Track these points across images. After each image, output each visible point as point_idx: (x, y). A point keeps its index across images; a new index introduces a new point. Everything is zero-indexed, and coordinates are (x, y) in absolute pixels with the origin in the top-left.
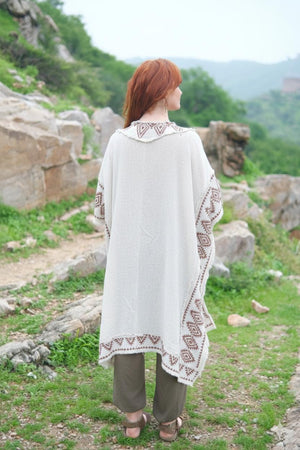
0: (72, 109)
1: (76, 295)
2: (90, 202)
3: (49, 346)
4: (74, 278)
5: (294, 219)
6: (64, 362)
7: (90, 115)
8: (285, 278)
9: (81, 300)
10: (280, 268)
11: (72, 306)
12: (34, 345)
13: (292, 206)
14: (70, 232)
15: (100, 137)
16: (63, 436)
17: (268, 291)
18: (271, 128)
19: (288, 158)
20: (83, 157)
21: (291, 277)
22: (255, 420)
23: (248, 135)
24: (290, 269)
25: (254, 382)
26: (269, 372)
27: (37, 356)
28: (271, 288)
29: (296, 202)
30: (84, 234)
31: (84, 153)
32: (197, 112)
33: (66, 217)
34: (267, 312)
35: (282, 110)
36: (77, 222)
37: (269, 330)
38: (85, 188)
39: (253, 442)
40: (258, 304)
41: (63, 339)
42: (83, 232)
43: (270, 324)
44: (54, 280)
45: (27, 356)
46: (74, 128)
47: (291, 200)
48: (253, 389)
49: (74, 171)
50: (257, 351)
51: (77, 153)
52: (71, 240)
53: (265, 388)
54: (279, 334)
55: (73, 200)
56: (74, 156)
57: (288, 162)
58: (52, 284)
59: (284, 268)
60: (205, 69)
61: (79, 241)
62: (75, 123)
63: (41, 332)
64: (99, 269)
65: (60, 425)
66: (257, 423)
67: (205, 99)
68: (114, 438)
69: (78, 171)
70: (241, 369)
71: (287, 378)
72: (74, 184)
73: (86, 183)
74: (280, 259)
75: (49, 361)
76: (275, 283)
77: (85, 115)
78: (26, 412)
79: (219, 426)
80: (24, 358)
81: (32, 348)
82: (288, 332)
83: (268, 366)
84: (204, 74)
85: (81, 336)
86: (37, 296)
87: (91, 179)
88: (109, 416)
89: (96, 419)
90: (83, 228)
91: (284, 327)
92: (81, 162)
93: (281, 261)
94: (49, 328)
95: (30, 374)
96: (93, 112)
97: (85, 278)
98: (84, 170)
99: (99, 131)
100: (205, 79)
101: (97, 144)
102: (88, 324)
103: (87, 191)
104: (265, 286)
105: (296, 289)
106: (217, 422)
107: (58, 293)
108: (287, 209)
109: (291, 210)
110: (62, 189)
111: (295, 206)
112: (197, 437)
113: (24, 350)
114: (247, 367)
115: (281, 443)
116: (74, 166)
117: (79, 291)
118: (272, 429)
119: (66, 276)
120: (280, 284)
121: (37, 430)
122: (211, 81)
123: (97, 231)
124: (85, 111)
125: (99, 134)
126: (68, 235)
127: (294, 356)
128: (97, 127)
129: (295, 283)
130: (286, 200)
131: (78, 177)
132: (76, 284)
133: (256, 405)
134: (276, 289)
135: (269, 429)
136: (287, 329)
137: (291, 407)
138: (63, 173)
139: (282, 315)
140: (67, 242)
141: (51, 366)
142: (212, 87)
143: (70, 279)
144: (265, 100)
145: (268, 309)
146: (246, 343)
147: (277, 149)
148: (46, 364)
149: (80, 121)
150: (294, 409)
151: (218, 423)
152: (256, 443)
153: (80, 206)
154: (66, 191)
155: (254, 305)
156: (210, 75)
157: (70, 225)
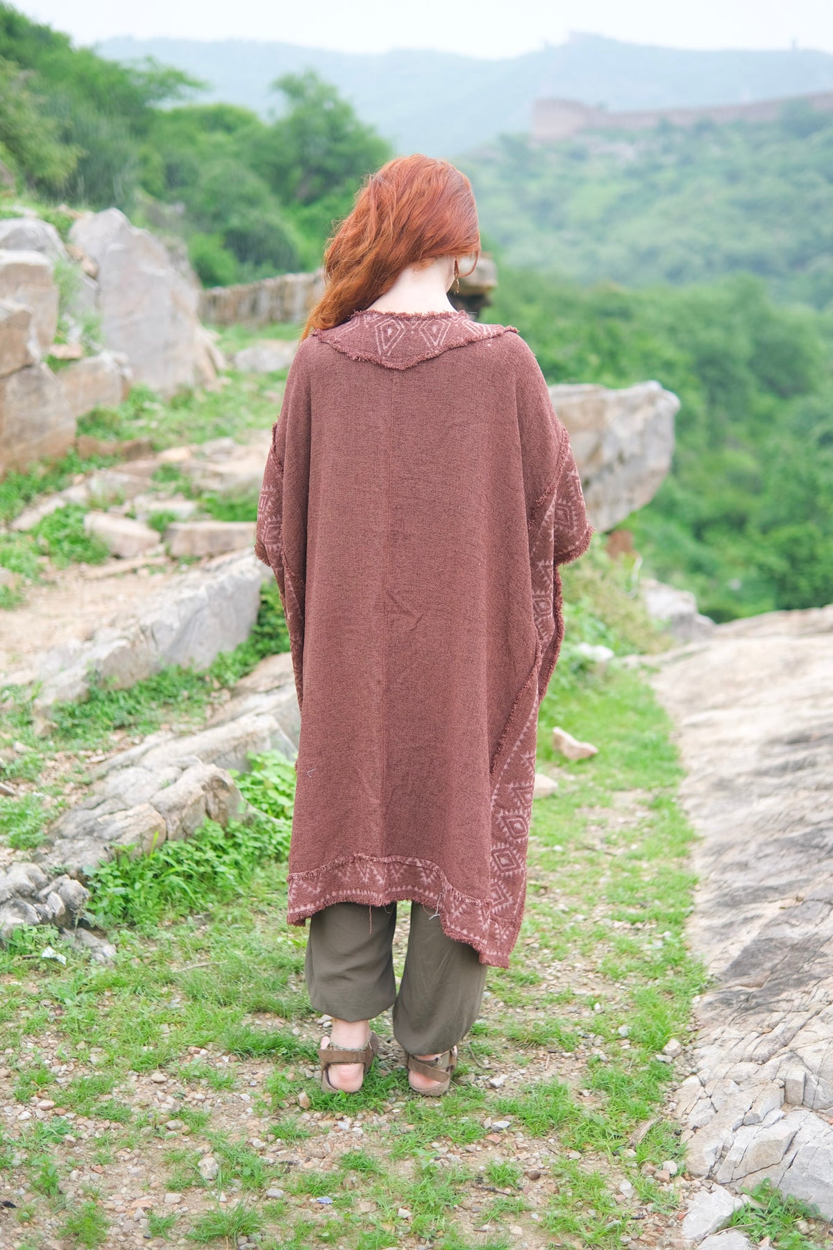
0: (16, 216)
1: (115, 737)
2: (88, 475)
3: (84, 880)
4: (102, 696)
5: (616, 502)
6: (127, 917)
7: (64, 231)
8: (617, 663)
9: (135, 751)
10: (601, 638)
11: (113, 768)
12: (43, 877)
13: (609, 468)
14: (45, 560)
15: (98, 292)
16: (170, 1099)
17: (581, 700)
18: (507, 239)
19: (562, 323)
20: (60, 352)
21: (633, 660)
22: (623, 1030)
23: (490, 281)
24: (624, 639)
25: (601, 937)
26: (632, 911)
27: (56, 905)
28: (588, 692)
29: (621, 459)
30: (84, 567)
31: (59, 341)
32: (309, 201)
33: (27, 520)
34: (591, 757)
35: (534, 188)
36: (61, 534)
37: (606, 804)
38: (71, 438)
39: (629, 1082)
40: (568, 738)
41: (117, 857)
42: (79, 560)
43: (607, 788)
44: (48, 699)
45: (31, 908)
46: (32, 273)
47: (608, 454)
48: (601, 955)
49: (38, 391)
50: (592, 862)
51: (44, 341)
52: (53, 583)
53: (633, 952)
54: (633, 812)
55: (41, 470)
56: (35, 350)
57: (561, 335)
58: (44, 712)
59: (613, 635)
60: (328, 76)
61: (76, 586)
62: (29, 257)
63: (50, 844)
64: (163, 665)
65: (158, 1076)
66: (632, 1038)
67: (330, 163)
68: (302, 1096)
69: (50, 392)
70: (562, 906)
71: (677, 922)
72: (40, 428)
73: (72, 425)
74: (598, 612)
75: (89, 917)
76: (597, 678)
77: (51, 230)
78: (61, 1048)
79: (542, 1052)
80: (25, 912)
81: (40, 886)
82: (655, 806)
83: (626, 896)
84: (328, 93)
85: (160, 847)
86: (11, 746)
87: (82, 413)
88: (276, 1045)
89: (246, 1054)
90: (79, 549)
91: (639, 794)
92: (56, 364)
93: (602, 619)
94: (70, 829)
95: (48, 952)
96: (70, 222)
97: (129, 691)
98: (64, 387)
99: (94, 276)
100: (328, 106)
101: (92, 313)
102: (175, 816)
103: (76, 445)
104: (573, 688)
105: (649, 693)
106: (535, 1043)
107: (67, 734)
108: (599, 477)
109: (608, 478)
110: (7, 443)
111: (618, 469)
112: (497, 1081)
113: (20, 892)
114: (575, 902)
115: (693, 1080)
116: (40, 378)
117: (121, 727)
118: (666, 1048)
119: (80, 689)
120: (607, 679)
121: (102, 1092)
122: (346, 111)
123: (118, 557)
124: (47, 220)
125: (92, 284)
126: (41, 570)
127: (681, 866)
128: (88, 266)
129: (643, 674)
130: (595, 453)
131: (49, 410)
132: (111, 709)
133: (618, 992)
134: (601, 694)
135: (660, 1050)
136: (648, 797)
137: (702, 991)
138: (10, 397)
139: (629, 763)
140: (45, 590)
141: (95, 929)
142: (349, 128)
143: (91, 698)
144: (487, 162)
145: (591, 748)
146: (559, 843)
147: (529, 299)
148: (84, 924)
149: (41, 250)
150: (708, 997)
151: (538, 1044)
152: (637, 1083)
153: (60, 489)
154: (18, 448)
155: (558, 740)
156: (344, 95)
157: (43, 541)
